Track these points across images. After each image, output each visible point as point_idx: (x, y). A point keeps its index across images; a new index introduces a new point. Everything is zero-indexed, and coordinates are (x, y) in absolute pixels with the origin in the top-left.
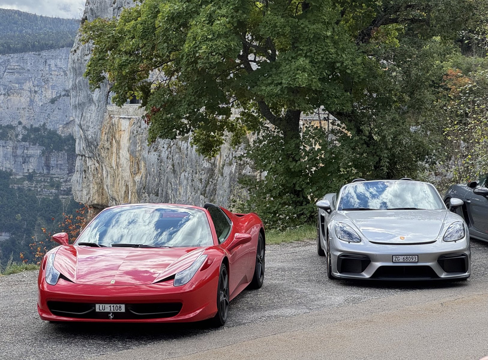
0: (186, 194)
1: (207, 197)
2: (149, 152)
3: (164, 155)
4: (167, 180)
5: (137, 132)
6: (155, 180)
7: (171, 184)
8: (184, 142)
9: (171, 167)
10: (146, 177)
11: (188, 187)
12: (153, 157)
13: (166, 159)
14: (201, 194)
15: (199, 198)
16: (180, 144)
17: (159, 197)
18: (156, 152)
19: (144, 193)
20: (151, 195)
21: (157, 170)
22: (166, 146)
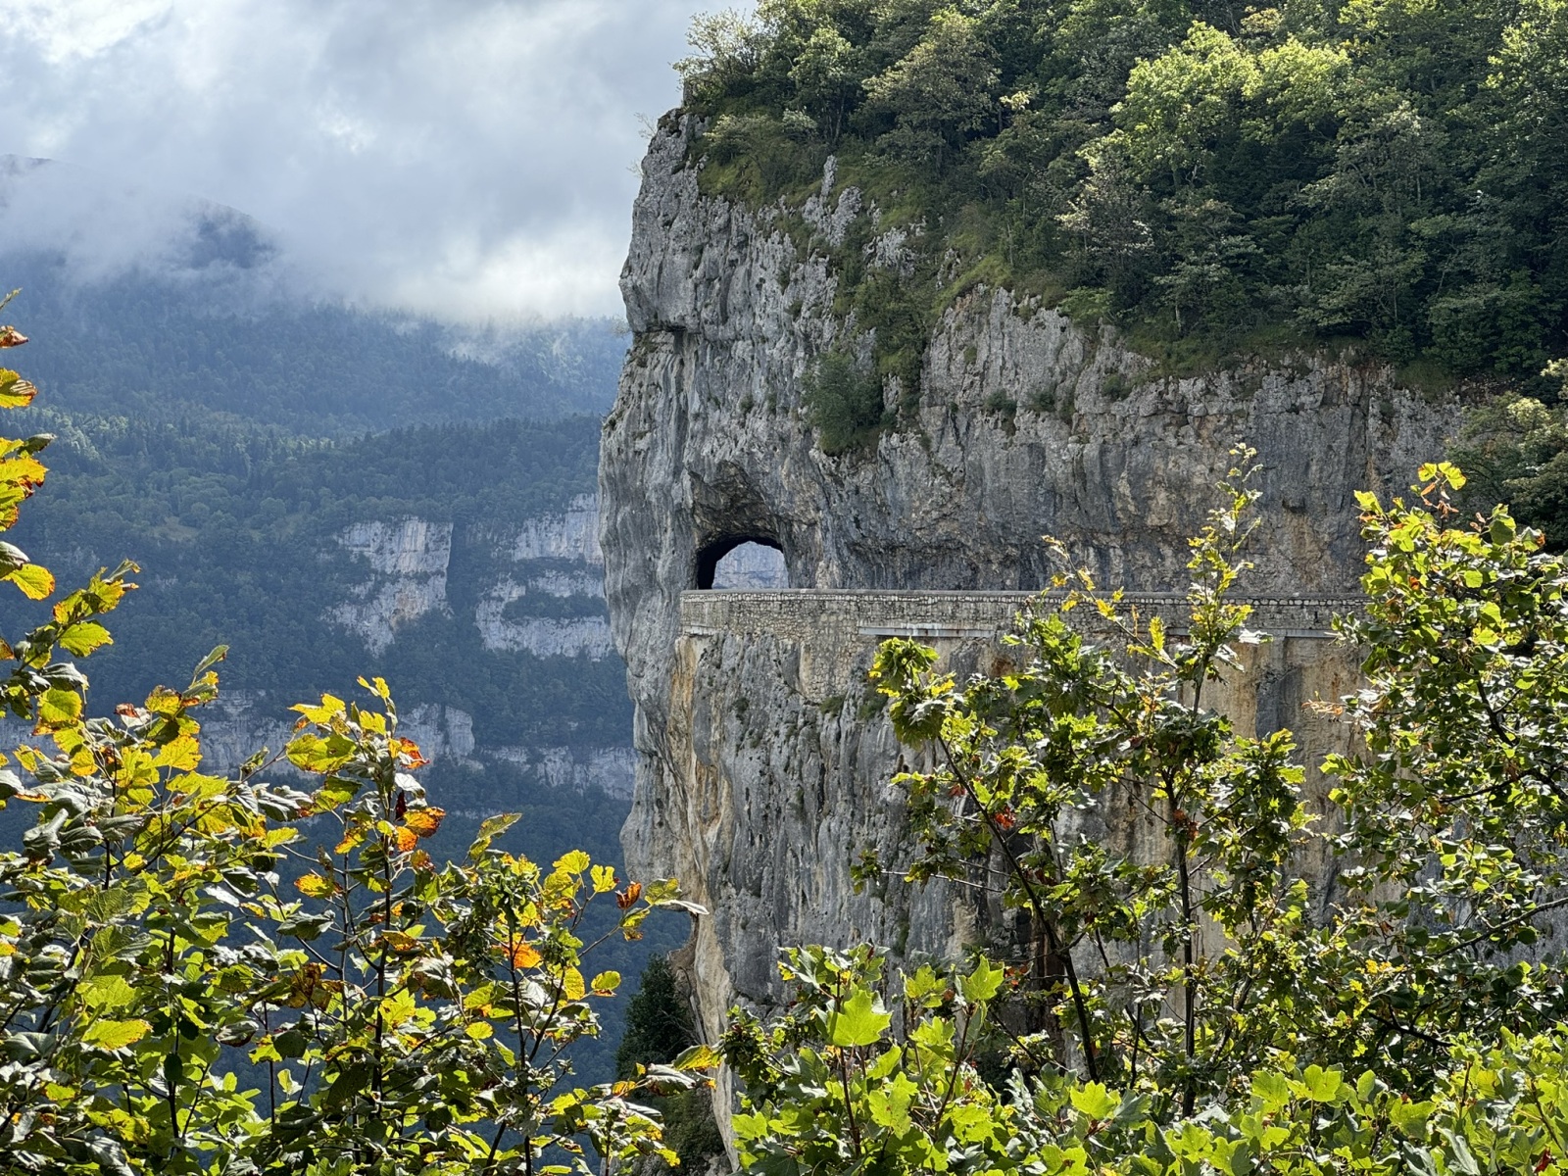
0: (835, 889)
1: (891, 904)
2: (739, 748)
3: (777, 760)
4: (785, 842)
5: (710, 684)
6: (752, 843)
7: (795, 856)
8: (828, 716)
9: (794, 799)
10: (732, 833)
11: (840, 869)
12: (747, 766)
13: (781, 771)
14: (873, 895)
15: (868, 905)
16: (819, 722)
17: (762, 900)
18: (759, 749)
19: (726, 884)
20: (743, 890)
21: (759, 810)
22: (783, 730)
